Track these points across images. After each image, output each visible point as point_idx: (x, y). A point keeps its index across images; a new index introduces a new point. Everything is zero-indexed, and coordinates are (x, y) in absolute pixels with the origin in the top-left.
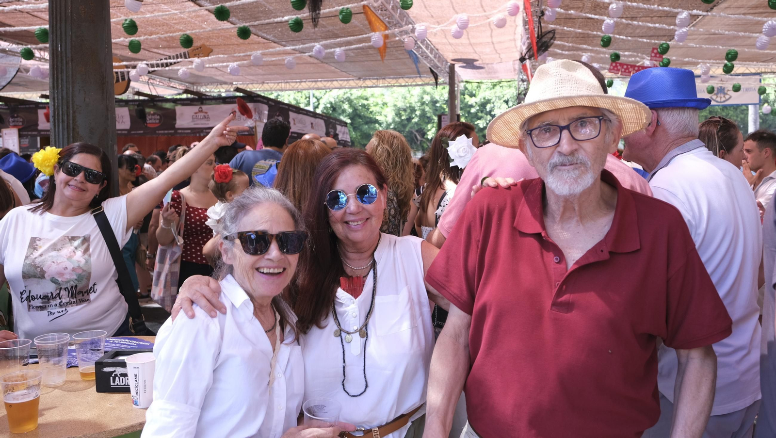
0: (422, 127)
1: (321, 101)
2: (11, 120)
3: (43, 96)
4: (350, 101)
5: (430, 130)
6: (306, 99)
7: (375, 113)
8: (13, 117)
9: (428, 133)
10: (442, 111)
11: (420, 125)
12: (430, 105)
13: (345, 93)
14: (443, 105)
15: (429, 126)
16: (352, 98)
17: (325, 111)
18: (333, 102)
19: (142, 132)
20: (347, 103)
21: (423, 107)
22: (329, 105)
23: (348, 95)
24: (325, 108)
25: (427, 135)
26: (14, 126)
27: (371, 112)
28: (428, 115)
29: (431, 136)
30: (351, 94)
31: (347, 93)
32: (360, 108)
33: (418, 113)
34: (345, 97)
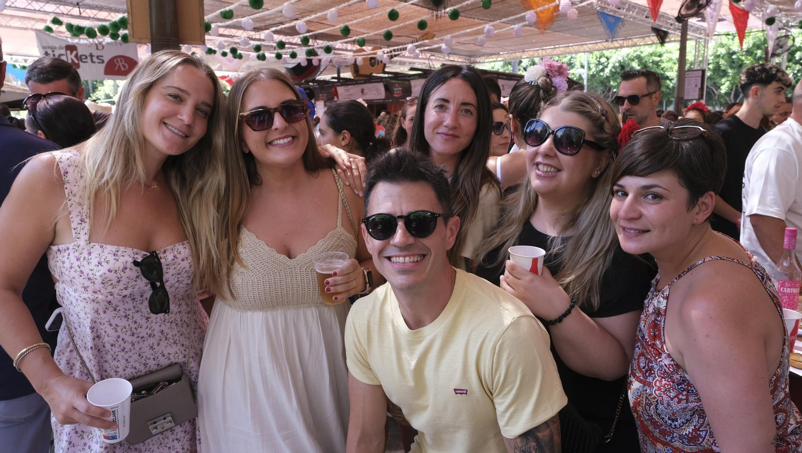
0: (715, 81)
1: (610, 61)
2: (321, 95)
3: (333, 78)
4: (639, 58)
5: (724, 84)
6: (596, 59)
7: (667, 69)
8: (322, 93)
9: (722, 87)
10: (740, 63)
11: (714, 79)
12: (726, 57)
13: (635, 51)
14: (740, 57)
15: (723, 80)
16: (643, 55)
17: (613, 70)
18: (622, 61)
19: (391, 101)
20: (636, 61)
21: (717, 60)
22: (617, 64)
23: (638, 53)
24: (614, 67)
25: (721, 89)
26: (322, 99)
27: (662, 69)
28: (723, 68)
29: (725, 91)
30: (642, 52)
31: (637, 51)
32: (651, 65)
33: (711, 66)
34: (635, 55)
